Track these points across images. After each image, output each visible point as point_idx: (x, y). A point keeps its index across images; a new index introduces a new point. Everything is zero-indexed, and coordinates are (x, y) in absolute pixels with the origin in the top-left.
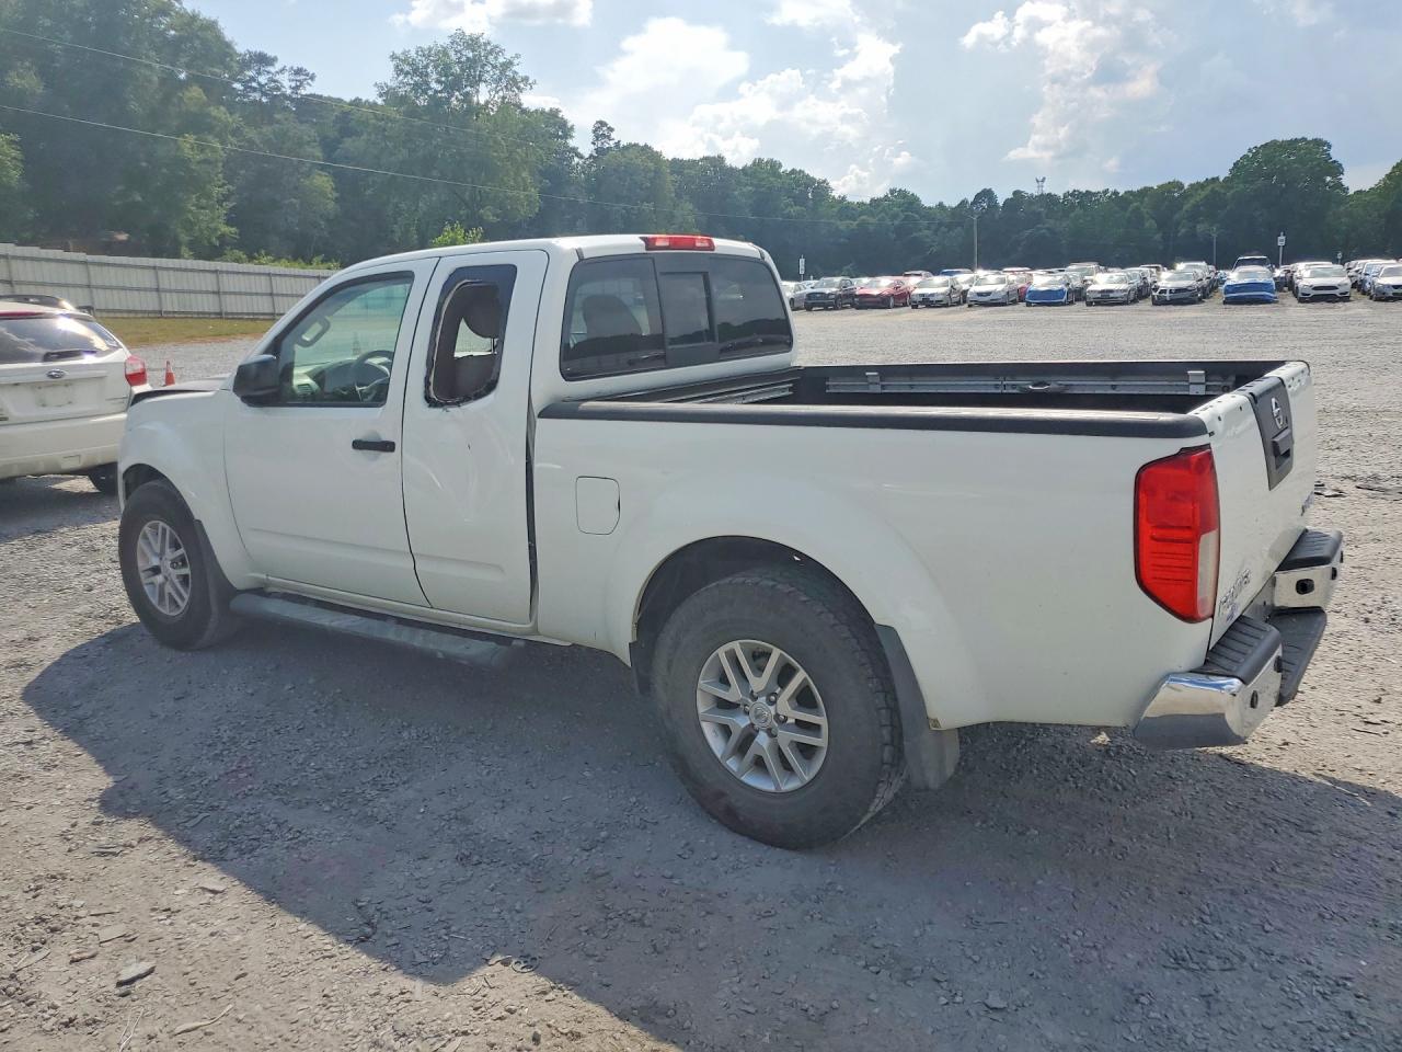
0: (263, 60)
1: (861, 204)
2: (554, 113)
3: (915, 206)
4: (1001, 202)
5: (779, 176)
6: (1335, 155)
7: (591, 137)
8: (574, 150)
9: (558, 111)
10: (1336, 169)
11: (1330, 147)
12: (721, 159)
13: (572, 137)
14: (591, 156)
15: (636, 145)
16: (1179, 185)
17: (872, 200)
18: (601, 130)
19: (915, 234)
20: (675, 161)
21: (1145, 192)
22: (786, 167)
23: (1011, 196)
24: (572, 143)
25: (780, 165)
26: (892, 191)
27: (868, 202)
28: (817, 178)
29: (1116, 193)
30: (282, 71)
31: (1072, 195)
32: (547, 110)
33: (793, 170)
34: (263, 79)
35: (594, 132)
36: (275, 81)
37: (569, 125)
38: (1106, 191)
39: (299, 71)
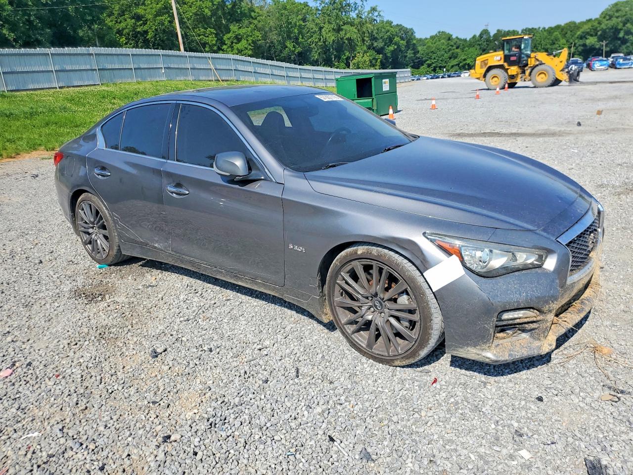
1: (426, 39)
3: (451, 38)
5: (392, 27)
16: (574, 23)
17: (430, 37)
19: (453, 51)
21: (558, 27)
22: (395, 23)
23: (496, 32)
25: (392, 22)
26: (439, 32)
27: (429, 37)
28: (408, 28)
29: (544, 28)
31: (526, 30)
33: (397, 24)
38: (539, 28)
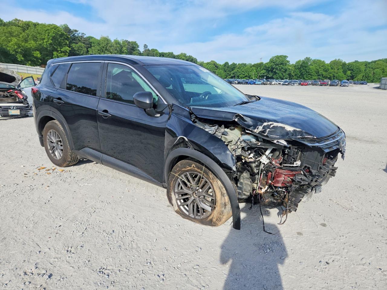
0: (76, 31)
2: (135, 42)
4: (230, 64)
6: (288, 59)
7: (143, 47)
8: (139, 50)
9: (136, 42)
10: (288, 62)
11: (288, 57)
12: (172, 53)
13: (139, 47)
14: (143, 51)
15: (154, 49)
18: (145, 46)
20: (163, 53)
24: (139, 48)
30: (79, 33)
32: (134, 41)
34: (76, 35)
35: (144, 46)
36: (78, 35)
37: (138, 45)
39: (83, 33)
